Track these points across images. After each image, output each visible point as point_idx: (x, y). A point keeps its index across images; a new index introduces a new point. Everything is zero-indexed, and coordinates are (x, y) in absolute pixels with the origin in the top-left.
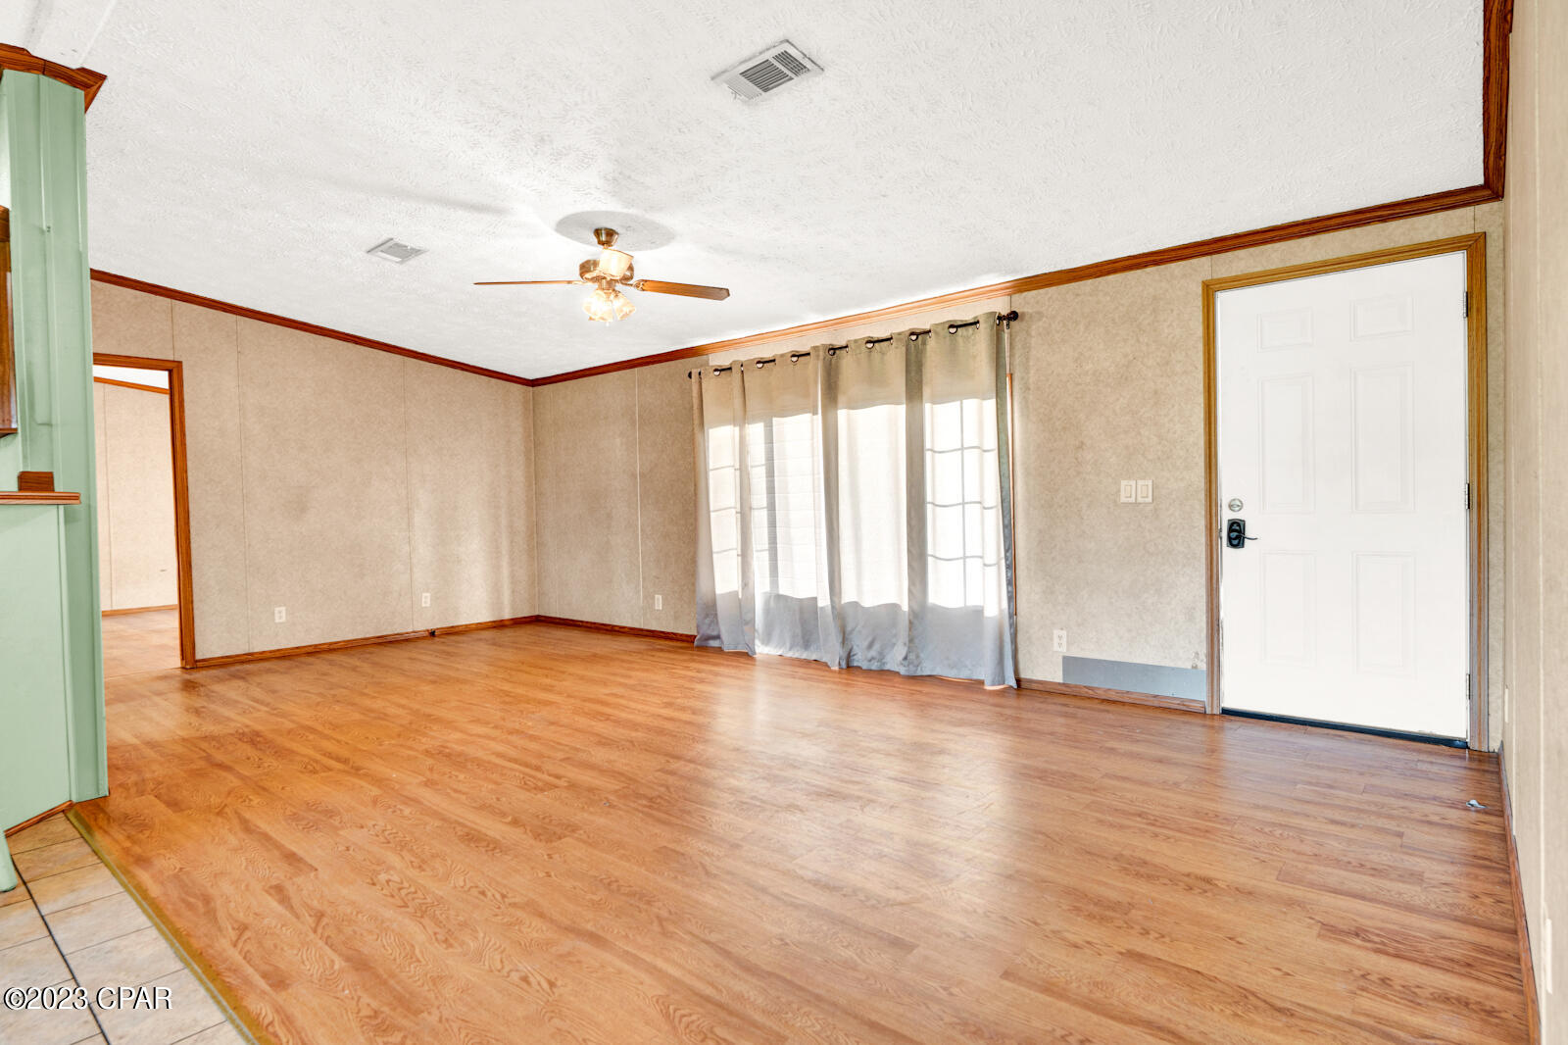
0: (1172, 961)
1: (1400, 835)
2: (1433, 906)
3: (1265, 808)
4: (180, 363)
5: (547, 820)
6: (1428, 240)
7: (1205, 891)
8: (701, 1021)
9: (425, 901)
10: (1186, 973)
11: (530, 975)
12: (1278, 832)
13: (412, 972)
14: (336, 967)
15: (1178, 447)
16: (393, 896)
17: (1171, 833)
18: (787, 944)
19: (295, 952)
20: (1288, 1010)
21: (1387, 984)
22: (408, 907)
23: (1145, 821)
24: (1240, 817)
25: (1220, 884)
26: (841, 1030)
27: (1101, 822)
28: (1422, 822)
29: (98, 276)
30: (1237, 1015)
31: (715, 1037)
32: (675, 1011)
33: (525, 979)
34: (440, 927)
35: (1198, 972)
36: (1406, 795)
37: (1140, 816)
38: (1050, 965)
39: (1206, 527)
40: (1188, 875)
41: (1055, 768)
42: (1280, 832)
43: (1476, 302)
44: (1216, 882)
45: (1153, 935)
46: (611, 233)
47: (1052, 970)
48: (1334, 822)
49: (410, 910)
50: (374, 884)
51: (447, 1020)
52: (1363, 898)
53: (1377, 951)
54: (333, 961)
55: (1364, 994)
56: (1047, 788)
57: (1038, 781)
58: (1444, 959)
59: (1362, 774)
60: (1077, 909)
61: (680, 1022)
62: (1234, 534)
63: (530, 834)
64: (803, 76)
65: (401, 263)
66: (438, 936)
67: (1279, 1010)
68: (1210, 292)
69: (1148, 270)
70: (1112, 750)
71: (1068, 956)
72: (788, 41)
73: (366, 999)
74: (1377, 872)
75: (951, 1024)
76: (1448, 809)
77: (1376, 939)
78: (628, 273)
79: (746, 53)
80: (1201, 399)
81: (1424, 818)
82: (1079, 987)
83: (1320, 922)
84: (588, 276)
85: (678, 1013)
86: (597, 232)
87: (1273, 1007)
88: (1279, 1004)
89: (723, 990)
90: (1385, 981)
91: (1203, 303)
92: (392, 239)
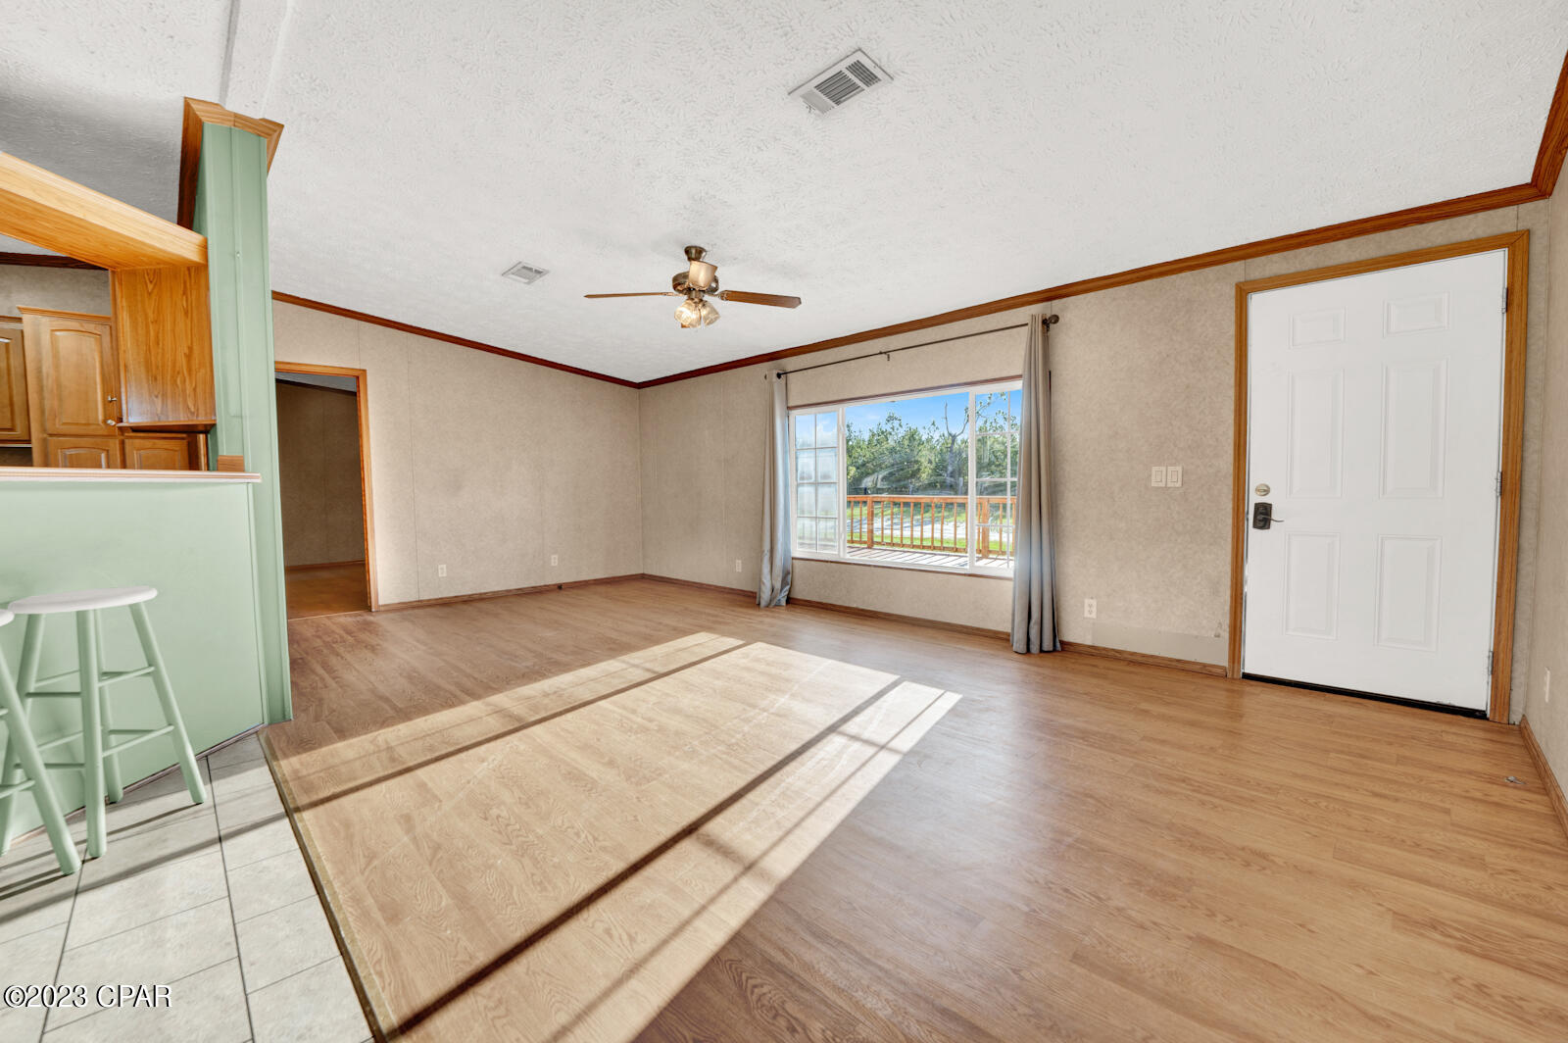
0: (1246, 950)
1: (1447, 812)
2: (1505, 896)
3: (1304, 777)
4: (365, 371)
5: (638, 763)
6: (1468, 239)
7: (1264, 869)
8: (773, 992)
9: (527, 840)
10: (1262, 965)
11: (612, 927)
12: (1323, 804)
13: (508, 916)
14: (443, 904)
15: (1208, 437)
16: (500, 833)
17: (1216, 801)
18: (855, 909)
19: (410, 885)
20: (1383, 1019)
21: (1485, 993)
22: (512, 844)
23: (1188, 787)
24: (1281, 786)
25: (1276, 860)
26: (912, 1016)
27: (1147, 786)
28: (1466, 797)
29: (278, 296)
30: (1328, 1023)
31: (786, 1015)
32: (748, 978)
33: (608, 931)
34: (537, 868)
35: (1274, 965)
36: (1441, 767)
37: (1184, 781)
38: (1119, 949)
39: (1233, 509)
40: (1243, 849)
41: (1096, 729)
42: (1325, 804)
43: (1516, 300)
44: (1273, 858)
45: (1220, 918)
46: (700, 251)
47: (1123, 955)
48: (1376, 795)
49: (514, 847)
50: (486, 819)
51: (534, 973)
52: (1427, 882)
53: (1461, 949)
54: (441, 897)
55: (1463, 1004)
56: (1089, 749)
57: (1081, 741)
58: (1540, 964)
59: (1390, 744)
60: (1138, 883)
61: (752, 993)
62: (1260, 517)
63: (623, 776)
64: (874, 86)
65: (528, 283)
66: (535, 878)
67: (1374, 1019)
68: (1244, 294)
69: (1183, 274)
70: (1146, 712)
71: (1136, 938)
72: (860, 50)
73: (464, 942)
74: (1435, 853)
75: (1025, 1015)
76: (1489, 785)
77: (1458, 935)
78: (714, 285)
79: (821, 66)
80: (1231, 393)
81: (1464, 794)
82: (1153, 977)
83: (1390, 910)
84: (679, 288)
85: (752, 982)
86: (687, 251)
87: (1365, 1014)
88: (1372, 1011)
89: (795, 959)
90: (1480, 987)
91: (1236, 304)
92: (520, 263)
